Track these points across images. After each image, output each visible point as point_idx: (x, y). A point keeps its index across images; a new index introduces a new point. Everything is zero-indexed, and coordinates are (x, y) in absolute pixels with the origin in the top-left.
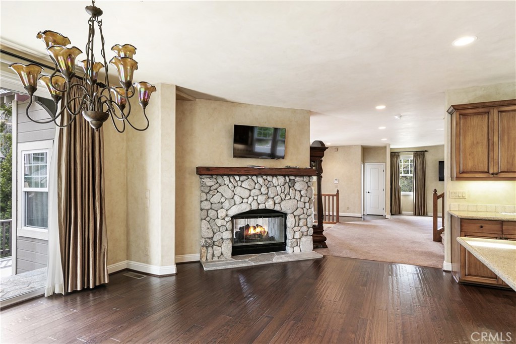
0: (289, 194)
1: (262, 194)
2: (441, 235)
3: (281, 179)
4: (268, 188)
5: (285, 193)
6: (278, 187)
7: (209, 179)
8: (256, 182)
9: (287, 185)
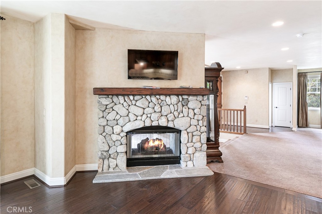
0: (182, 112)
1: (155, 112)
3: (174, 99)
4: (161, 107)
5: (179, 111)
6: (171, 106)
7: (105, 99)
8: (150, 101)
9: (180, 103)
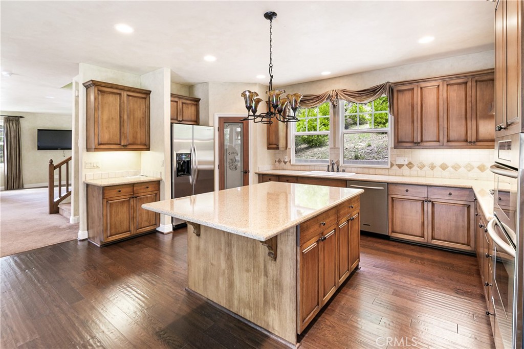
2: (59, 206)
